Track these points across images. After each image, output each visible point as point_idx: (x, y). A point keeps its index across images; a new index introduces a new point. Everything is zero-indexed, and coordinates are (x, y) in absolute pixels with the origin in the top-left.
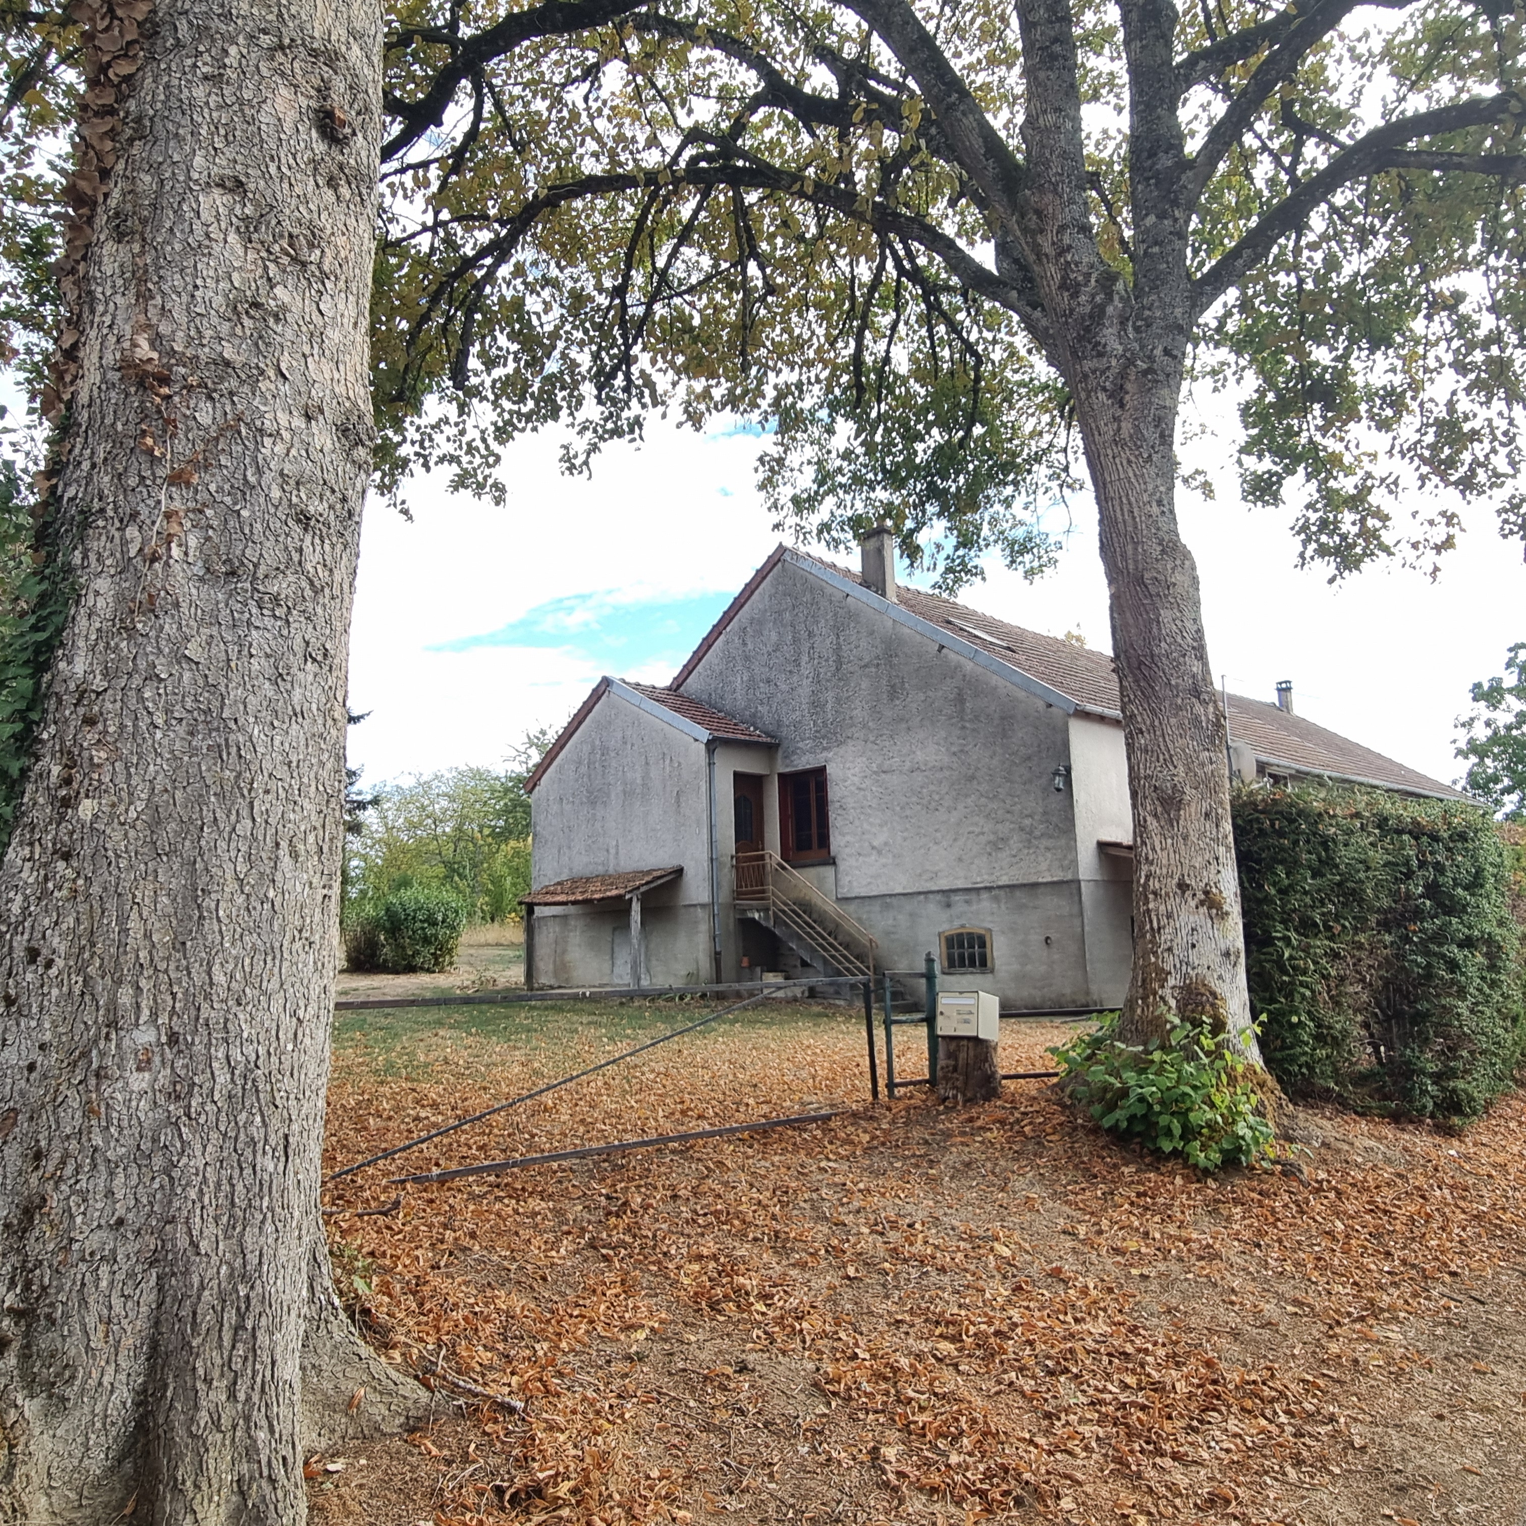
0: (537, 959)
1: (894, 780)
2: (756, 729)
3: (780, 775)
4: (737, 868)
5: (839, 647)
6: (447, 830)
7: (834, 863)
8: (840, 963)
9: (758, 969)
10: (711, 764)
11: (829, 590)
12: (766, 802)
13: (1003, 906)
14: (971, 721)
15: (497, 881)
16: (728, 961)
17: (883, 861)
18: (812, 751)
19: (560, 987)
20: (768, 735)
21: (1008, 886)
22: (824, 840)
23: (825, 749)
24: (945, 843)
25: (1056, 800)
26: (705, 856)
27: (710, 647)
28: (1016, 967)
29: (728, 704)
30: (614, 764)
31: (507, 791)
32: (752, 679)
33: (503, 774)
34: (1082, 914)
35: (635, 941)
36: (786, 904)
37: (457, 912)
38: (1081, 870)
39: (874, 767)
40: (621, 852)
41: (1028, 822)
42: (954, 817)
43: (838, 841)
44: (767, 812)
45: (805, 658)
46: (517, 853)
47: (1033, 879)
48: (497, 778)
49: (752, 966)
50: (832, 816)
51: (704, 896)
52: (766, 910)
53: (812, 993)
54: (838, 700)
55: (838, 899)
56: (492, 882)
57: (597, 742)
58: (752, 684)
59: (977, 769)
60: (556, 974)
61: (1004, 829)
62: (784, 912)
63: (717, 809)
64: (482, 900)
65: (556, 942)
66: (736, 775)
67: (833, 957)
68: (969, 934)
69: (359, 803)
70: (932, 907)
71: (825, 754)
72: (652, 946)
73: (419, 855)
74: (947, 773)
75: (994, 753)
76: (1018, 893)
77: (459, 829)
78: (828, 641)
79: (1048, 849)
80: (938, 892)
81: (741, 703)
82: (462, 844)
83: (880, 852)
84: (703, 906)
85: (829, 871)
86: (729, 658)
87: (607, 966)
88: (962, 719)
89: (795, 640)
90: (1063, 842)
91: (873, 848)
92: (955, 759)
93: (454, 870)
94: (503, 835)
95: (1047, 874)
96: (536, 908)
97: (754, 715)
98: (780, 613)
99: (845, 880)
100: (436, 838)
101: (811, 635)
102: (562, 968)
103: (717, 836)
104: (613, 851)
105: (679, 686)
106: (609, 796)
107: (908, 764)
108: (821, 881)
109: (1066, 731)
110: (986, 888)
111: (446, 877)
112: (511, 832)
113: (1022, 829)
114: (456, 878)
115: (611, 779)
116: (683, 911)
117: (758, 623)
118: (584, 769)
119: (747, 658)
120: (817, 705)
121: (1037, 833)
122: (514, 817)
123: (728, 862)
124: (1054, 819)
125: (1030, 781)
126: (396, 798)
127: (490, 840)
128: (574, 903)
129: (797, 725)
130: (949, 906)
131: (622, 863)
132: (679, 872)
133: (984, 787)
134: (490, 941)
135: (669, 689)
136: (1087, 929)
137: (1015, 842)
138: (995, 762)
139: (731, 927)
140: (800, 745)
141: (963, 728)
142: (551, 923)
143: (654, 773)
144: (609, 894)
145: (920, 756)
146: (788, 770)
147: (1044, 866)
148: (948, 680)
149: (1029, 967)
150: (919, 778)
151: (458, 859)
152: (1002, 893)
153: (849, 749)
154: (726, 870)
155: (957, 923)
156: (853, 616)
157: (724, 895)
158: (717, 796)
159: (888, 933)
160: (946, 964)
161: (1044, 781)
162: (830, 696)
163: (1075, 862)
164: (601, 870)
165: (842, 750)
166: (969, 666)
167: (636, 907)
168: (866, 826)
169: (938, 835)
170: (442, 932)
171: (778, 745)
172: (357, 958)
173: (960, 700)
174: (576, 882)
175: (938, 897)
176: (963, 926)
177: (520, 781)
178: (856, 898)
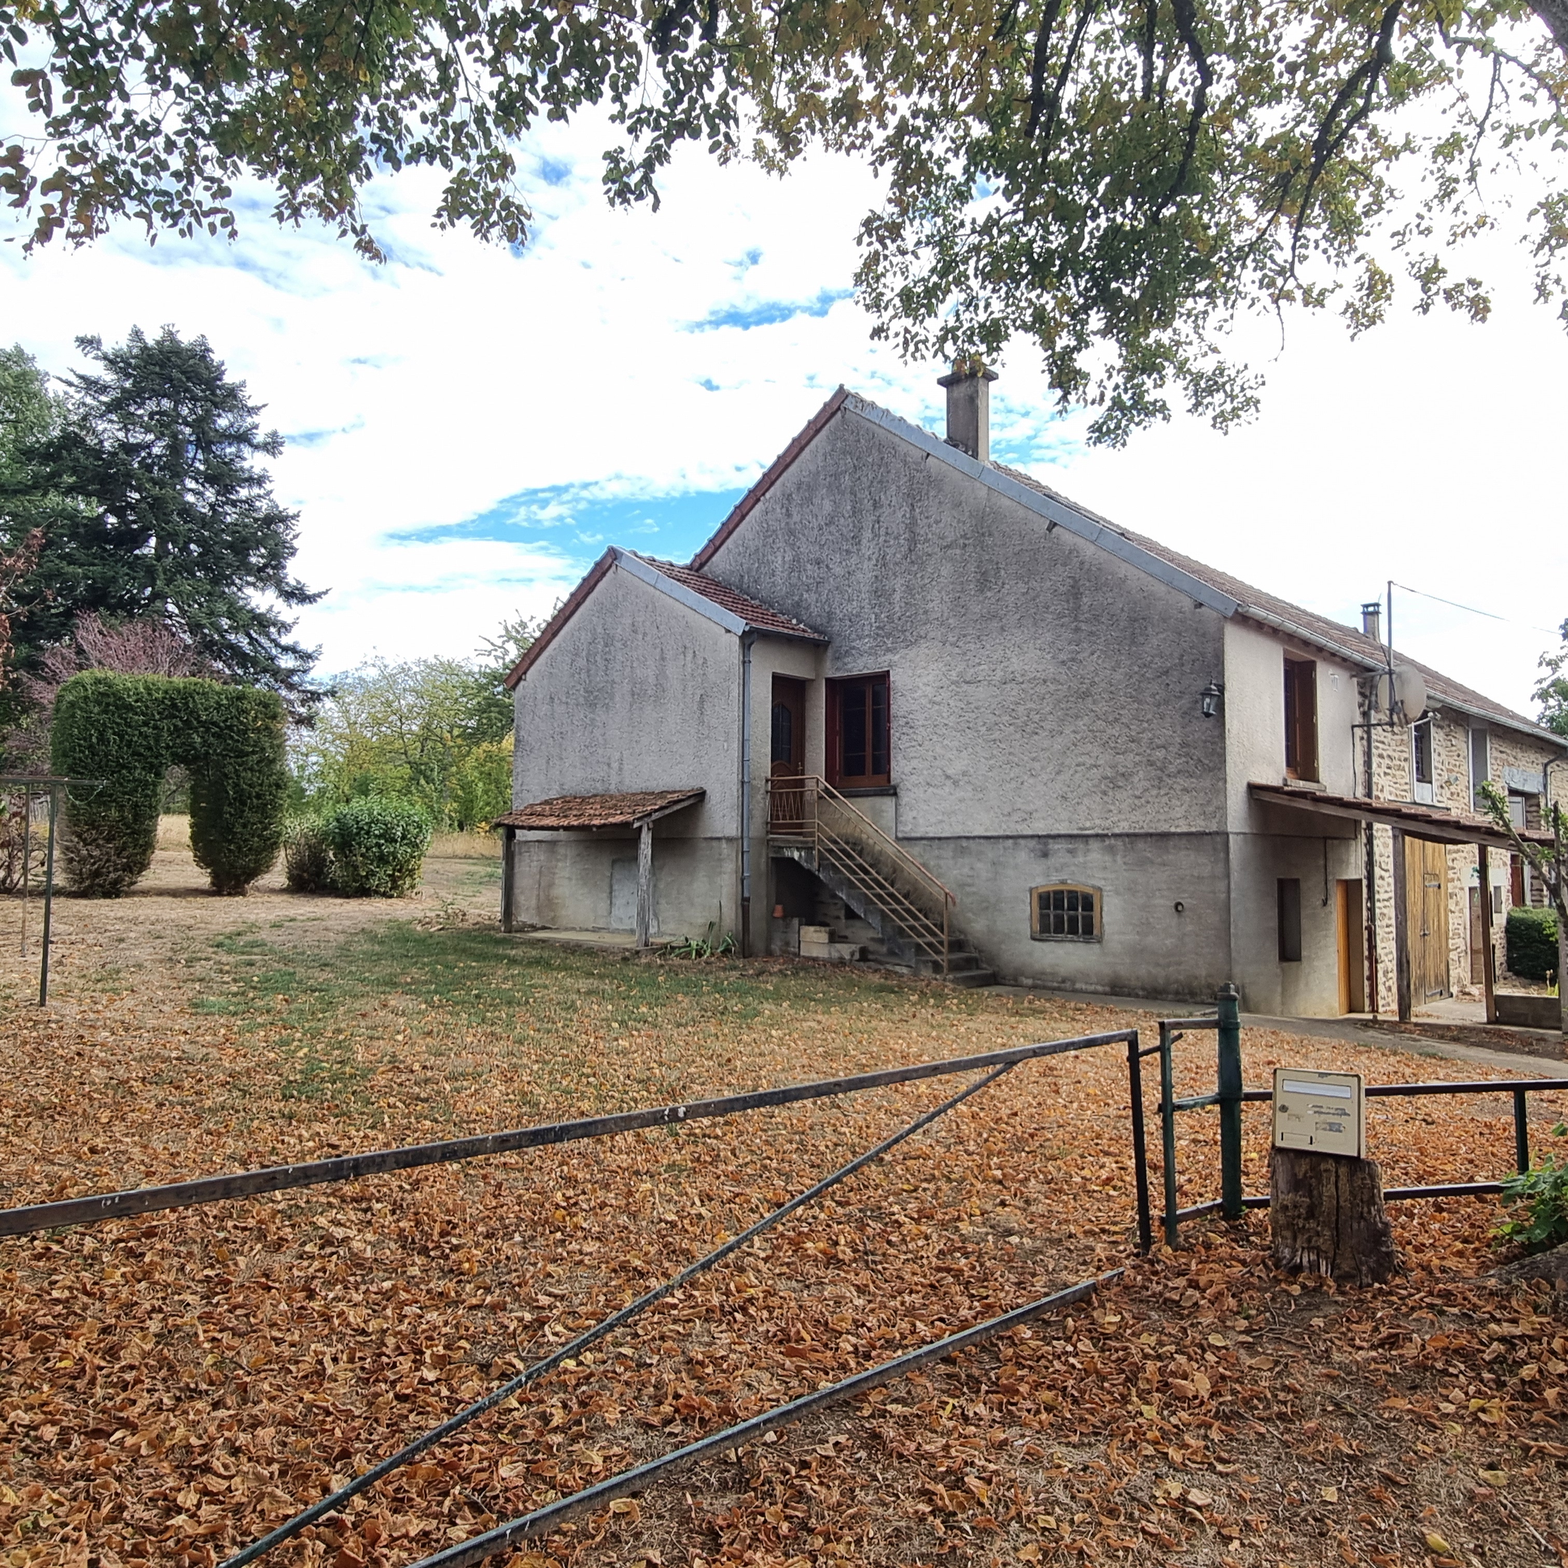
0: (517, 891)
1: (980, 693)
2: (799, 622)
3: (827, 680)
4: (773, 795)
5: (914, 522)
6: (414, 728)
7: (895, 794)
8: (903, 919)
9: (796, 921)
10: (745, 663)
11: (903, 448)
12: (809, 714)
13: (1119, 858)
14: (1086, 621)
15: (467, 787)
16: (758, 909)
17: (960, 794)
18: (872, 652)
19: (544, 928)
20: (815, 629)
21: (1128, 835)
22: (882, 765)
23: (889, 650)
24: (1045, 777)
25: (1201, 728)
26: (735, 778)
27: (743, 517)
28: (1132, 937)
29: (764, 589)
30: (620, 657)
31: (482, 688)
32: (796, 559)
33: (476, 669)
34: (1228, 876)
35: (643, 881)
36: (835, 842)
37: (420, 827)
38: (1230, 819)
39: (954, 675)
40: (626, 767)
41: (1160, 754)
42: (1058, 743)
43: (899, 767)
44: (810, 725)
45: (867, 534)
46: (489, 757)
47: (1164, 828)
48: (471, 673)
49: (787, 916)
50: (895, 735)
51: (732, 829)
52: (810, 849)
53: (864, 955)
54: (909, 589)
55: (898, 839)
56: (462, 788)
57: (600, 630)
58: (796, 565)
59: (1093, 684)
60: (539, 909)
61: (1127, 761)
62: (830, 851)
63: (751, 719)
64: (450, 807)
65: (540, 872)
66: (776, 678)
67: (894, 911)
68: (1070, 892)
69: (312, 693)
70: (1023, 856)
71: (889, 656)
72: (662, 885)
73: (383, 752)
74: (1052, 687)
75: (1118, 663)
76: (1141, 845)
77: (427, 727)
78: (899, 514)
79: (1186, 790)
80: (1032, 837)
81: (781, 589)
82: (430, 744)
83: (956, 783)
84: (729, 840)
85: (887, 804)
86: (767, 533)
87: (603, 906)
88: (1076, 619)
89: (855, 512)
90: (1207, 783)
91: (948, 777)
92: (1063, 670)
93: (421, 772)
94: (474, 737)
95: (1181, 822)
96: (518, 831)
97: (798, 604)
98: (836, 476)
99: (907, 815)
100: (402, 736)
101: (876, 505)
102: (547, 904)
103: (751, 754)
104: (615, 765)
105: (702, 565)
106: (612, 698)
107: (999, 673)
108: (877, 814)
109: (1220, 640)
110: (1097, 836)
111: (411, 779)
112: (484, 733)
113: (1151, 763)
114: (422, 782)
115: (616, 676)
116: (704, 844)
117: (808, 489)
118: (581, 662)
119: (791, 533)
120: (880, 594)
121: (1172, 769)
122: (489, 719)
123: (762, 786)
124: (1197, 753)
125: (1166, 702)
126: (359, 692)
127: (459, 741)
128: (566, 828)
129: (853, 619)
130: (1045, 855)
131: (627, 782)
132: (701, 796)
133: (1102, 707)
134: (458, 852)
135: (690, 568)
136: (1233, 895)
137: (1140, 780)
138: (1118, 676)
139: (763, 867)
140: (857, 644)
141: (1077, 630)
142: (534, 849)
143: (672, 670)
144: (611, 820)
145: (1016, 664)
146: (838, 674)
147: (1179, 812)
148: (1059, 567)
149: (1151, 939)
150: (1013, 691)
151: (425, 759)
152: (1119, 843)
153: (922, 651)
154: (759, 797)
155: (1055, 878)
156: (934, 482)
157: (757, 828)
158: (753, 704)
159: (962, 886)
160: (1037, 927)
161: (1185, 702)
162: (898, 583)
163: (1222, 809)
164: (600, 788)
165: (912, 653)
166: (1089, 550)
167: (646, 838)
168: (939, 750)
169: (1037, 765)
170: (402, 850)
171: (829, 642)
172: (300, 877)
173: (1075, 593)
174: (569, 802)
175: (1032, 843)
176: (1063, 882)
177: (495, 678)
178: (922, 839)
